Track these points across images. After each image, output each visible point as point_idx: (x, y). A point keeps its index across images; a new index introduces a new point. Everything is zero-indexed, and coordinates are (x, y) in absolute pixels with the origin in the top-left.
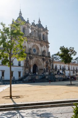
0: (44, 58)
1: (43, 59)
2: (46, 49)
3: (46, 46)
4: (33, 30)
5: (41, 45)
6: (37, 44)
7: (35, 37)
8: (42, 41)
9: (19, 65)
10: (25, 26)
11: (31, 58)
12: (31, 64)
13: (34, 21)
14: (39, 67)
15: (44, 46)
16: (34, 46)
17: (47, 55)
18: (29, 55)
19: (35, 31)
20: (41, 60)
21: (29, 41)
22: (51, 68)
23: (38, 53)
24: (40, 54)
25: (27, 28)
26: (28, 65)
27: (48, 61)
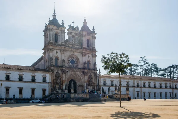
0: (86, 71)
2: (91, 59)
3: (90, 56)
4: (71, 36)
5: (83, 55)
6: (76, 54)
7: (73, 44)
8: (84, 48)
9: (44, 81)
10: (59, 31)
11: (64, 72)
12: (64, 79)
13: (73, 22)
14: (78, 83)
15: (87, 55)
16: (70, 56)
17: (91, 66)
18: (61, 69)
19: (73, 36)
20: (79, 74)
21: (63, 50)
22: (96, 84)
23: (78, 65)
24: (79, 67)
25: (59, 34)
26: (58, 81)
27: (93, 75)
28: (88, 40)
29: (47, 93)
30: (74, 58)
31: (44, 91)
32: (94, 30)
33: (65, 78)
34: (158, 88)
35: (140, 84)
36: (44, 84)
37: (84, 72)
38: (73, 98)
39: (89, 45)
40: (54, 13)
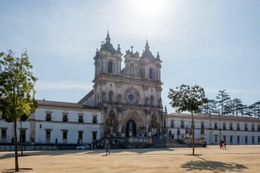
0: (148, 108)
1: (145, 111)
2: (154, 93)
3: (154, 89)
4: (129, 64)
5: (145, 88)
6: (136, 87)
7: (131, 75)
8: (147, 80)
9: (95, 122)
10: (113, 58)
11: (120, 110)
12: (120, 119)
13: (132, 47)
14: (138, 125)
15: (150, 89)
16: (128, 91)
17: (155, 103)
18: (117, 106)
19: (132, 65)
20: (140, 112)
21: (119, 83)
22: (161, 126)
23: (137, 101)
24: (140, 103)
25: (114, 62)
26: (112, 122)
27: (157, 114)
28: (151, 70)
29: (98, 137)
30: (133, 92)
31: (95, 134)
32: (158, 56)
33: (122, 118)
34: (242, 131)
35: (218, 125)
36: (94, 126)
37: (146, 110)
38: (132, 144)
39: (153, 75)
40: (108, 35)
